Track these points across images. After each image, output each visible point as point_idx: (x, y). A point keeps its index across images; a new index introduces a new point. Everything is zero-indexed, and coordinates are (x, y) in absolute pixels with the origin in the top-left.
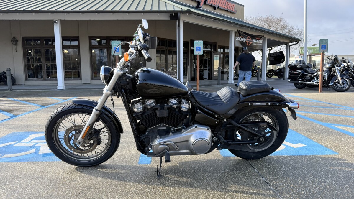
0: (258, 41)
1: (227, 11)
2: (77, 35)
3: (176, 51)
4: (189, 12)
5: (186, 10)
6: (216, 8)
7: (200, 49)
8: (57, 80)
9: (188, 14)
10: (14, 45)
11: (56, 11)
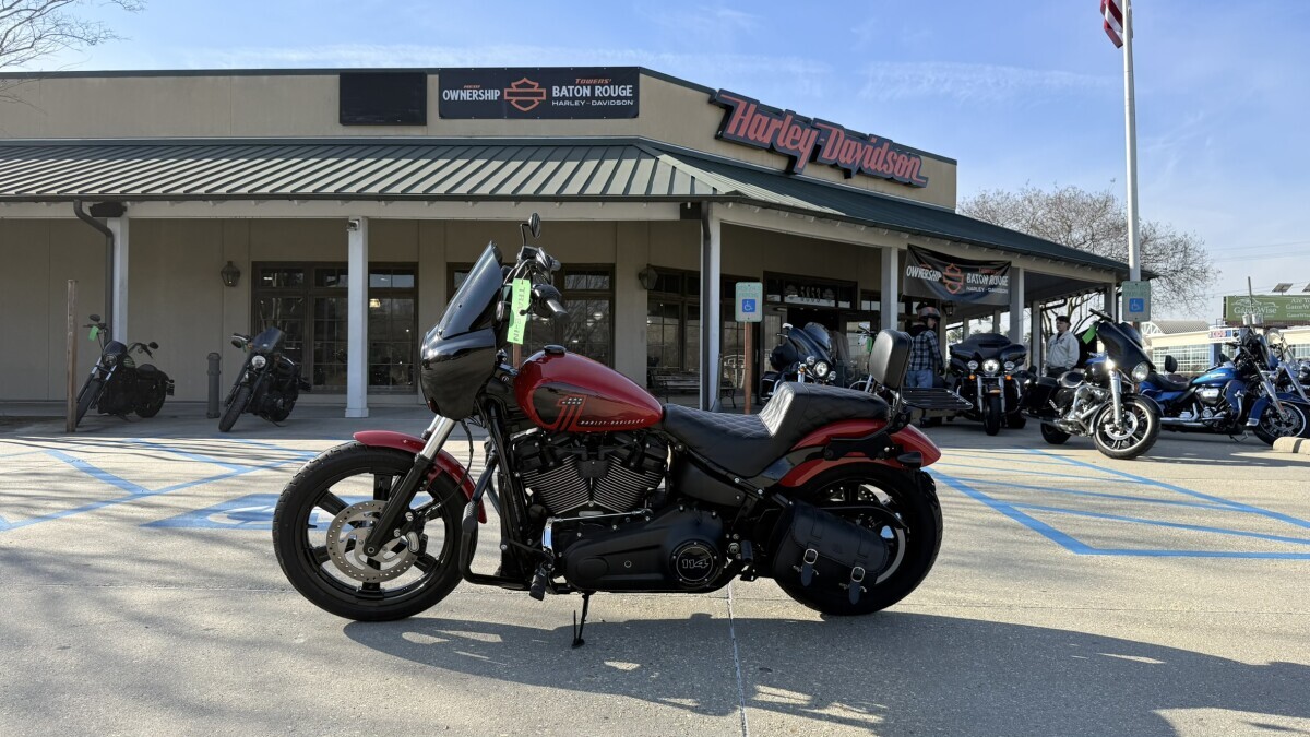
0: (986, 279)
1: (891, 180)
2: (416, 260)
3: (699, 308)
4: (736, 198)
5: (728, 194)
6: (854, 171)
7: (754, 306)
8: (344, 391)
9: (731, 204)
10: (229, 285)
11: (360, 197)
